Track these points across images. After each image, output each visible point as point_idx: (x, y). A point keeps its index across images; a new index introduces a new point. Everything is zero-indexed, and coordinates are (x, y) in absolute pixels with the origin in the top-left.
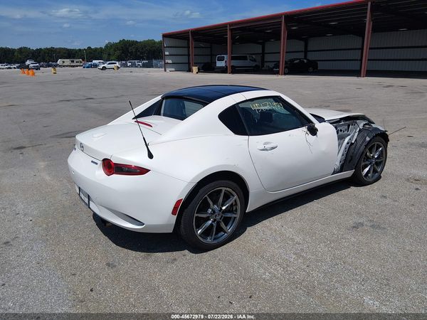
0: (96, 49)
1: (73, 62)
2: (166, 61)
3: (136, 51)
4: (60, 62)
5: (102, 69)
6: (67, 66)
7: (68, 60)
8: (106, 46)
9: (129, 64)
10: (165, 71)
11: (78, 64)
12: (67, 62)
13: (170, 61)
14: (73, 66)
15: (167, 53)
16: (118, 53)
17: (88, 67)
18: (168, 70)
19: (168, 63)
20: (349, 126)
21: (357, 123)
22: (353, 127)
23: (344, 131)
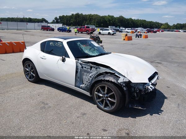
20: (91, 67)
21: (100, 68)
22: (95, 69)
23: (87, 69)
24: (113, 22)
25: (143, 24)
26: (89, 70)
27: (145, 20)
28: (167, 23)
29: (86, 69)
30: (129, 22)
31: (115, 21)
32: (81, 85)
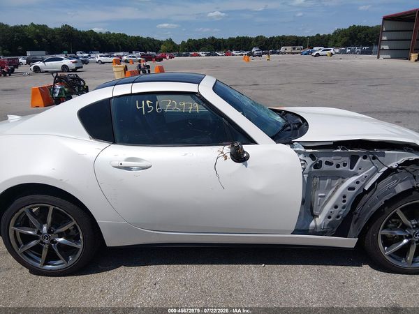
0: (324, 36)
1: (294, 49)
2: (382, 47)
3: (365, 38)
4: (283, 49)
5: (315, 56)
6: (288, 53)
7: (290, 47)
8: (335, 33)
9: (348, 51)
10: (378, 58)
11: (299, 51)
12: (289, 49)
13: (386, 47)
14: (294, 53)
15: (384, 38)
16: (345, 39)
17: (305, 54)
18: (381, 57)
19: (383, 49)
20: (354, 159)
21: (384, 155)
22: (367, 161)
23: (338, 166)
24: (49, 41)
25: (122, 44)
26: (347, 168)
27: (124, 35)
28: (171, 40)
29: (333, 168)
30: (90, 39)
31: (54, 38)
32: (313, 224)
